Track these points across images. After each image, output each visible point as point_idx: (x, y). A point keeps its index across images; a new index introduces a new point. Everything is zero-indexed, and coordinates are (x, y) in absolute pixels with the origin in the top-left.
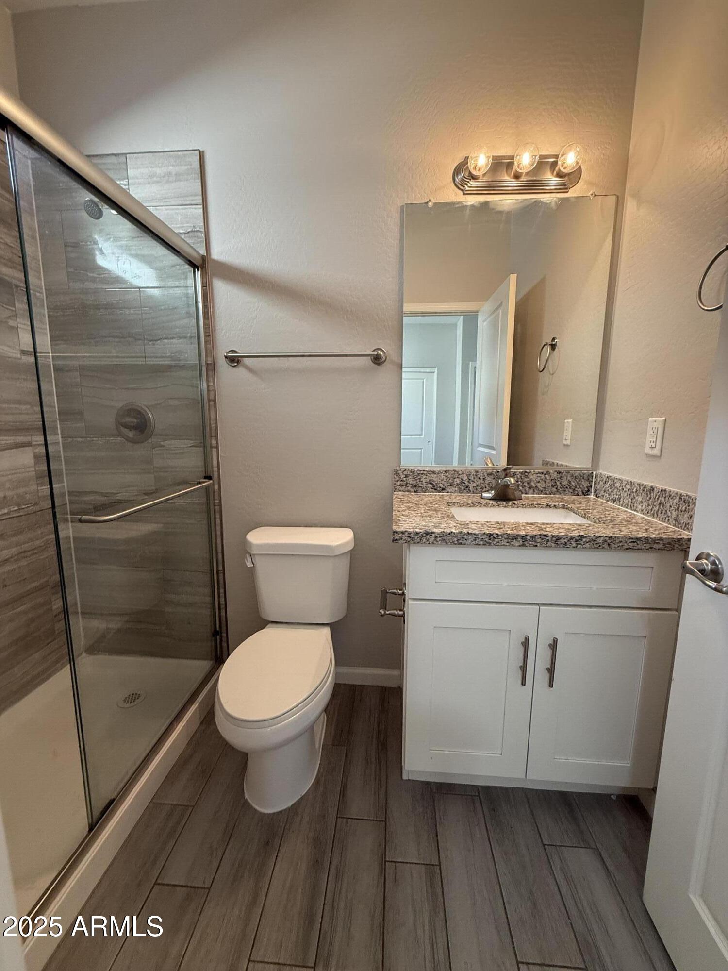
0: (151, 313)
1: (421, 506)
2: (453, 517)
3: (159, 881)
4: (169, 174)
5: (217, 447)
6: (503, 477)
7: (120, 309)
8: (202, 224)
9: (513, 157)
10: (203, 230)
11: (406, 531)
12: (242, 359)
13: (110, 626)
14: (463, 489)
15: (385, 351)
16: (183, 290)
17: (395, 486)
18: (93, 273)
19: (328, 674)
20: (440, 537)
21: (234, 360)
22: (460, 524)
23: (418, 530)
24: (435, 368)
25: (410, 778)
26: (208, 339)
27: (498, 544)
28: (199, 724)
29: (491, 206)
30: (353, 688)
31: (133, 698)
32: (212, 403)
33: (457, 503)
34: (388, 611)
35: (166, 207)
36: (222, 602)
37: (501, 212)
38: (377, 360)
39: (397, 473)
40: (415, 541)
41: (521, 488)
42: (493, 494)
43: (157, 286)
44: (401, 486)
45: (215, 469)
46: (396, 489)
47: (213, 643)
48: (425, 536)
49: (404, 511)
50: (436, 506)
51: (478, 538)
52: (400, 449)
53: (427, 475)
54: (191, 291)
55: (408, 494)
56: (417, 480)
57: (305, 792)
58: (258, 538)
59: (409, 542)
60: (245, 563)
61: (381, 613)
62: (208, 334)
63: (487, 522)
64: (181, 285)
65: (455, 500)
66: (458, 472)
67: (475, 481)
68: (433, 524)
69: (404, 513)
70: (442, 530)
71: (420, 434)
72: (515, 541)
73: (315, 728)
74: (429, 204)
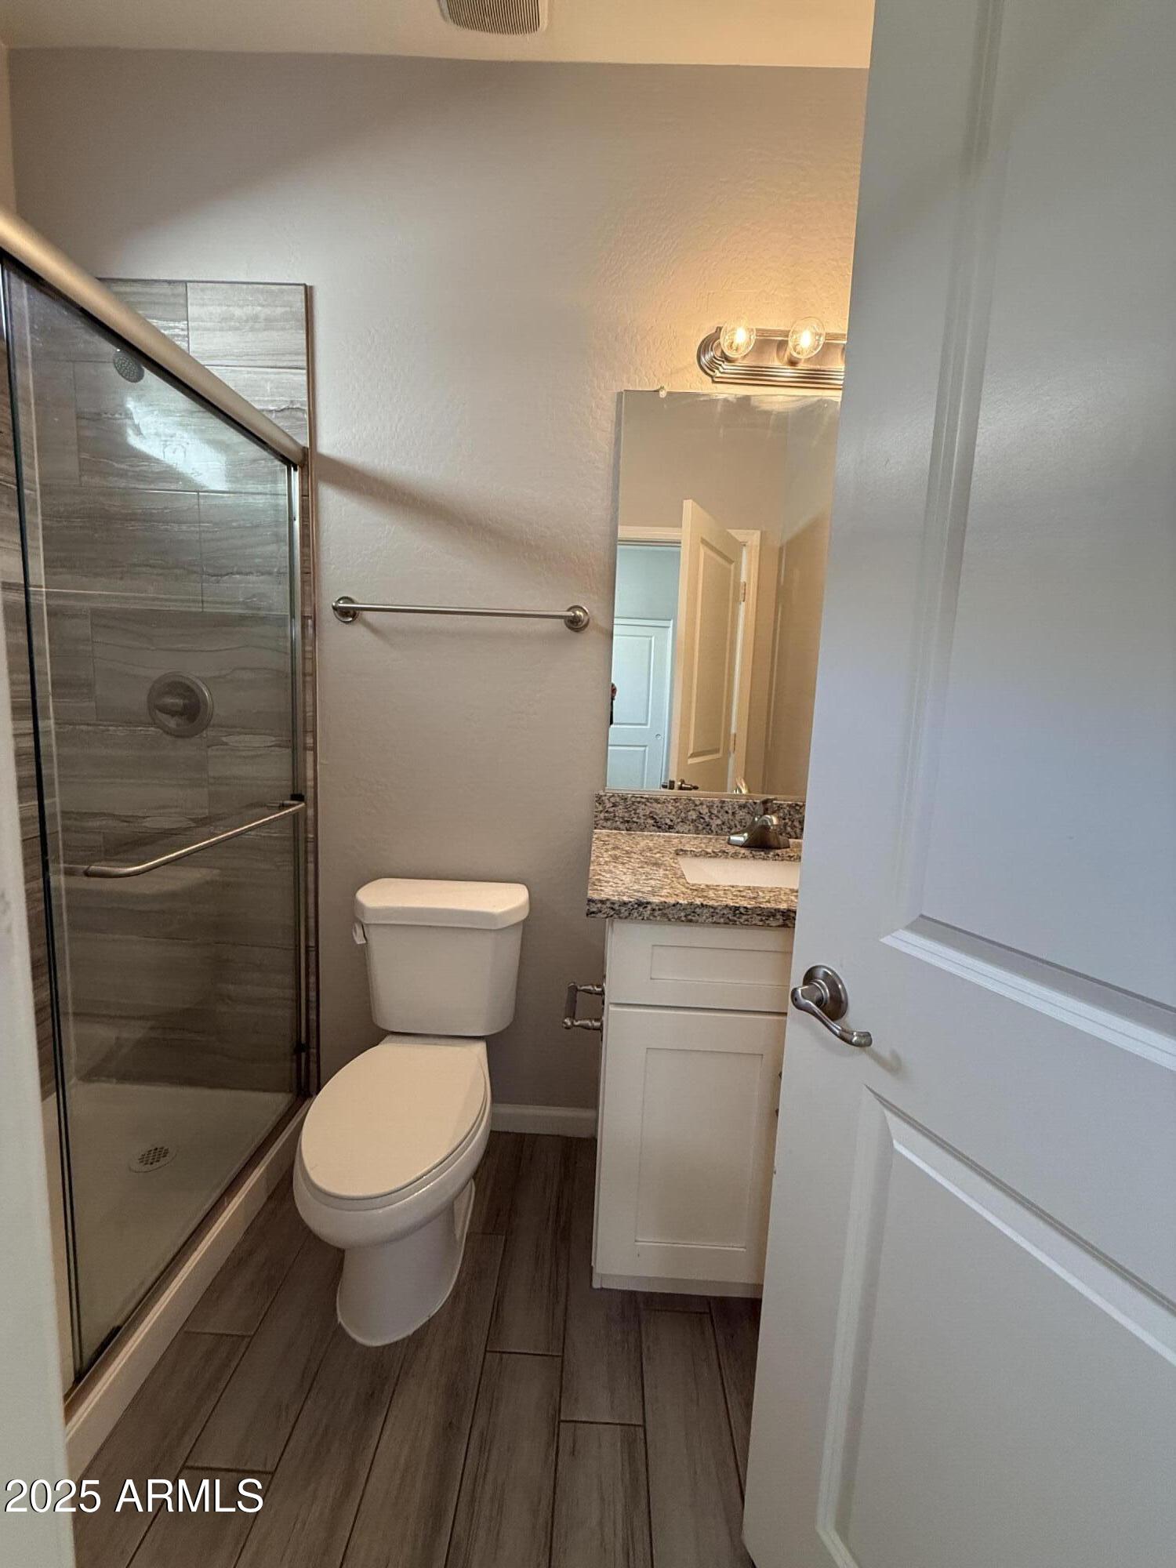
0: (216, 531)
1: (635, 856)
2: (683, 876)
3: (190, 1463)
4: (255, 318)
5: (314, 749)
6: (761, 812)
7: (167, 522)
8: (306, 399)
9: (786, 334)
10: (306, 408)
11: (608, 900)
12: (361, 612)
13: (125, 1035)
14: (701, 827)
15: (587, 611)
16: (270, 499)
17: (596, 819)
18: (122, 462)
19: (478, 1122)
20: (659, 910)
21: (348, 613)
22: (691, 889)
23: (625, 899)
24: (670, 620)
25: (604, 1286)
26: (307, 577)
27: (746, 923)
28: (265, 1199)
29: (754, 402)
30: (520, 1138)
31: (156, 1155)
32: (308, 679)
33: (691, 851)
34: (577, 1021)
35: (249, 369)
36: (313, 998)
37: (768, 413)
38: (575, 624)
39: (599, 800)
40: (621, 916)
41: (789, 829)
42: (746, 838)
43: (227, 490)
44: (606, 819)
45: (310, 783)
46: (597, 825)
47: (294, 1065)
48: (636, 909)
49: (606, 863)
50: (658, 855)
51: (717, 913)
52: (607, 745)
53: (646, 805)
54: (284, 501)
55: (615, 834)
56: (631, 811)
57: (436, 1311)
58: (375, 897)
59: (612, 916)
60: (353, 937)
61: (565, 1023)
62: (307, 570)
63: (733, 887)
64: (267, 491)
65: (688, 845)
66: (694, 802)
67: (720, 815)
68: (650, 889)
69: (606, 868)
70: (663, 899)
71: (643, 722)
72: (771, 919)
73: (456, 1207)
74: (661, 393)
